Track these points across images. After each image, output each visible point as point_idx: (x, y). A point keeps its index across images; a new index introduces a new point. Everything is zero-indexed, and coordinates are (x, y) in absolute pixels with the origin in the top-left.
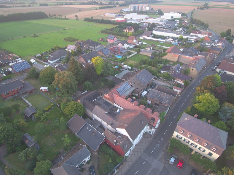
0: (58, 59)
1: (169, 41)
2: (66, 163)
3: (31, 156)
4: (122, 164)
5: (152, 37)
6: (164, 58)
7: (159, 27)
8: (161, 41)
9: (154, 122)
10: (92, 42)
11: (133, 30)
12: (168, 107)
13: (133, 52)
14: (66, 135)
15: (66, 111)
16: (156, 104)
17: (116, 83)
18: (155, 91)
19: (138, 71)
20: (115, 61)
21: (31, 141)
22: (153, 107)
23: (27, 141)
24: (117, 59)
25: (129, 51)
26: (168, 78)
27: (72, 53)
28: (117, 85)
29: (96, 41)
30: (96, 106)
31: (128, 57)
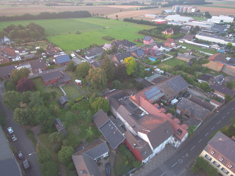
0: (94, 56)
1: (213, 47)
2: (86, 153)
3: (59, 140)
4: (138, 169)
5: (194, 41)
6: (205, 65)
7: (204, 31)
8: (203, 47)
9: (180, 135)
10: (128, 42)
11: (173, 32)
12: (201, 121)
13: (169, 55)
14: (90, 128)
15: (94, 105)
16: (186, 115)
17: (145, 86)
18: (187, 101)
19: (171, 76)
20: (148, 64)
21: (61, 126)
22: (182, 118)
23: (57, 125)
24: (150, 61)
25: (164, 54)
26: (205, 89)
27: (107, 51)
28: (145, 88)
29: (132, 41)
30: (121, 106)
31: (162, 61)
